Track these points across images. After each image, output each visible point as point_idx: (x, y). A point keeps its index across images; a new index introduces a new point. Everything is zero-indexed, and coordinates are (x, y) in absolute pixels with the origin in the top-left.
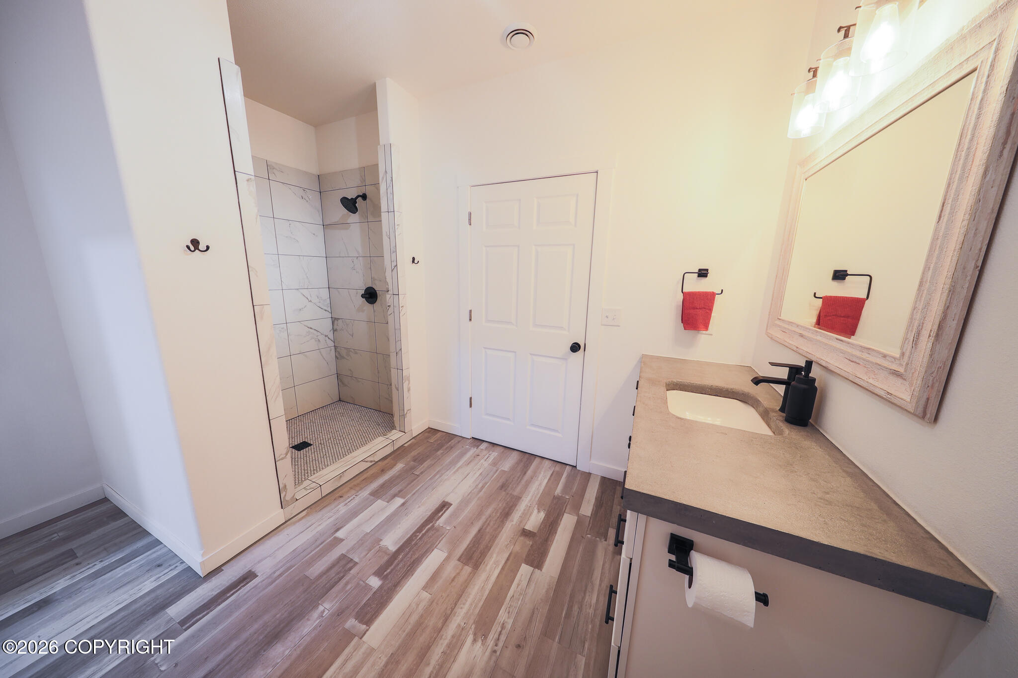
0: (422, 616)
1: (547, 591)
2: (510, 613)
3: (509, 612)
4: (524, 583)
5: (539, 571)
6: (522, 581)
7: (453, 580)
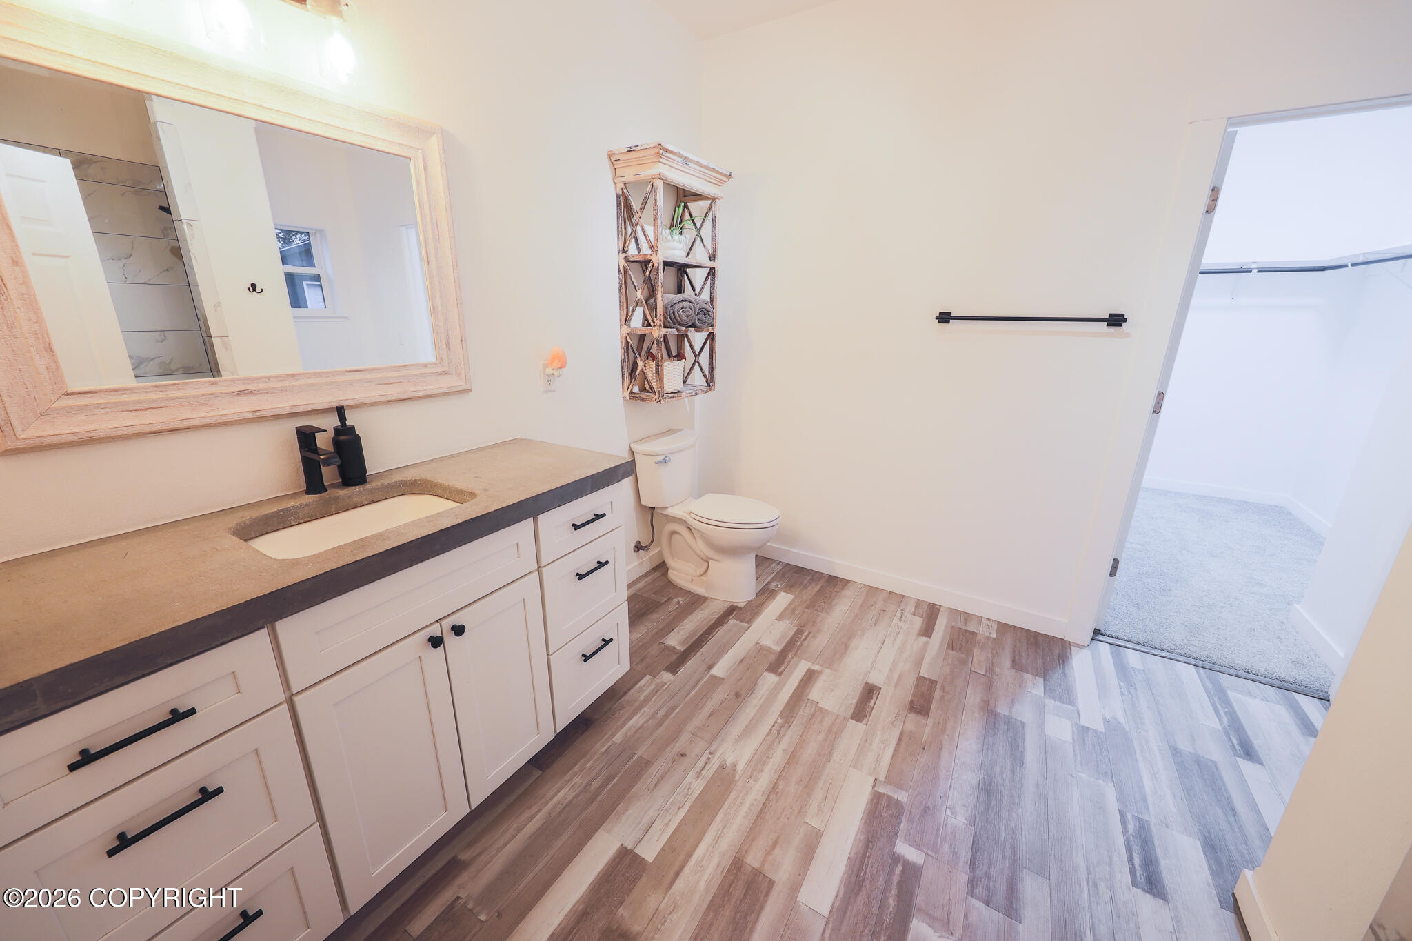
0: (809, 795)
1: (626, 809)
2: (688, 787)
3: (689, 789)
4: (658, 825)
5: (625, 845)
6: (661, 830)
7: (775, 844)
